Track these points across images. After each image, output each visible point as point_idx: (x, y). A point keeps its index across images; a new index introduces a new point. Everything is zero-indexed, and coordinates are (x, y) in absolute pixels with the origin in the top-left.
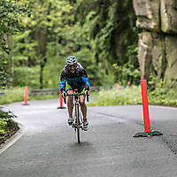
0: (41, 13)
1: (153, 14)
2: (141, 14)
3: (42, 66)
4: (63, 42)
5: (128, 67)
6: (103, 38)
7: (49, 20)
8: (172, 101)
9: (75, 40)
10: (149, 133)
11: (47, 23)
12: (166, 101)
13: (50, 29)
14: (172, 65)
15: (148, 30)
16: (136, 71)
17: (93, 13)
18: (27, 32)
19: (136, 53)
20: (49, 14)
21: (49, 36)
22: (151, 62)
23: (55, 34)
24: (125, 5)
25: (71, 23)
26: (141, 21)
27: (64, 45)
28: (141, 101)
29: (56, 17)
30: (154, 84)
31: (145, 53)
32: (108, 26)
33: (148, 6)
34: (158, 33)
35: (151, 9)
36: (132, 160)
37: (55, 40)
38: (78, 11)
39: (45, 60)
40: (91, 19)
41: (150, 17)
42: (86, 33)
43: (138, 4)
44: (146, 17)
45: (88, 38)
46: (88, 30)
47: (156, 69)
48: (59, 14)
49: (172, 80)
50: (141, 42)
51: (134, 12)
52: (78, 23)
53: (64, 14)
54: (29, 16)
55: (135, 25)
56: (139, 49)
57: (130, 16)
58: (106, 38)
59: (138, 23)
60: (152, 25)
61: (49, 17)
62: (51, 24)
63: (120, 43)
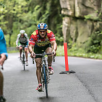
0: (10, 6)
1: (71, 7)
2: (65, 7)
3: (10, 35)
4: (22, 22)
5: (57, 36)
6: (43, 20)
7: (14, 10)
8: (81, 55)
9: (28, 21)
10: (68, 71)
11: (13, 12)
12: (77, 54)
13: (15, 15)
14: (81, 35)
15: (68, 16)
16: (61, 38)
17: (38, 6)
18: (2, 16)
19: (61, 28)
20: (14, 6)
21: (14, 19)
22: (69, 33)
23: (18, 17)
24: (55, 2)
25: (26, 12)
26: (64, 11)
27: (22, 23)
28: (64, 55)
29: (18, 8)
30: (71, 45)
31: (66, 28)
32: (46, 13)
33: (68, 3)
34: (73, 17)
35: (70, 5)
36: (59, 86)
37: (17, 21)
38: (30, 5)
39: (12, 32)
40: (37, 10)
41: (69, 9)
42: (34, 17)
43: (63, 2)
44: (67, 9)
45: (36, 20)
46: (35, 16)
47: (72, 37)
48: (20, 7)
49: (81, 43)
50: (64, 22)
51: (60, 6)
52: (30, 12)
53: (22, 6)
54: (4, 7)
55: (61, 13)
56: (63, 26)
57: (58, 8)
58: (45, 20)
59: (62, 12)
60: (70, 13)
61: (14, 8)
62: (15, 12)
63: (53, 22)
